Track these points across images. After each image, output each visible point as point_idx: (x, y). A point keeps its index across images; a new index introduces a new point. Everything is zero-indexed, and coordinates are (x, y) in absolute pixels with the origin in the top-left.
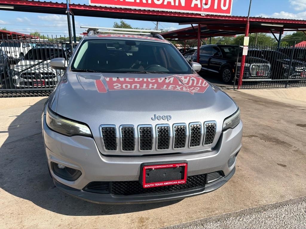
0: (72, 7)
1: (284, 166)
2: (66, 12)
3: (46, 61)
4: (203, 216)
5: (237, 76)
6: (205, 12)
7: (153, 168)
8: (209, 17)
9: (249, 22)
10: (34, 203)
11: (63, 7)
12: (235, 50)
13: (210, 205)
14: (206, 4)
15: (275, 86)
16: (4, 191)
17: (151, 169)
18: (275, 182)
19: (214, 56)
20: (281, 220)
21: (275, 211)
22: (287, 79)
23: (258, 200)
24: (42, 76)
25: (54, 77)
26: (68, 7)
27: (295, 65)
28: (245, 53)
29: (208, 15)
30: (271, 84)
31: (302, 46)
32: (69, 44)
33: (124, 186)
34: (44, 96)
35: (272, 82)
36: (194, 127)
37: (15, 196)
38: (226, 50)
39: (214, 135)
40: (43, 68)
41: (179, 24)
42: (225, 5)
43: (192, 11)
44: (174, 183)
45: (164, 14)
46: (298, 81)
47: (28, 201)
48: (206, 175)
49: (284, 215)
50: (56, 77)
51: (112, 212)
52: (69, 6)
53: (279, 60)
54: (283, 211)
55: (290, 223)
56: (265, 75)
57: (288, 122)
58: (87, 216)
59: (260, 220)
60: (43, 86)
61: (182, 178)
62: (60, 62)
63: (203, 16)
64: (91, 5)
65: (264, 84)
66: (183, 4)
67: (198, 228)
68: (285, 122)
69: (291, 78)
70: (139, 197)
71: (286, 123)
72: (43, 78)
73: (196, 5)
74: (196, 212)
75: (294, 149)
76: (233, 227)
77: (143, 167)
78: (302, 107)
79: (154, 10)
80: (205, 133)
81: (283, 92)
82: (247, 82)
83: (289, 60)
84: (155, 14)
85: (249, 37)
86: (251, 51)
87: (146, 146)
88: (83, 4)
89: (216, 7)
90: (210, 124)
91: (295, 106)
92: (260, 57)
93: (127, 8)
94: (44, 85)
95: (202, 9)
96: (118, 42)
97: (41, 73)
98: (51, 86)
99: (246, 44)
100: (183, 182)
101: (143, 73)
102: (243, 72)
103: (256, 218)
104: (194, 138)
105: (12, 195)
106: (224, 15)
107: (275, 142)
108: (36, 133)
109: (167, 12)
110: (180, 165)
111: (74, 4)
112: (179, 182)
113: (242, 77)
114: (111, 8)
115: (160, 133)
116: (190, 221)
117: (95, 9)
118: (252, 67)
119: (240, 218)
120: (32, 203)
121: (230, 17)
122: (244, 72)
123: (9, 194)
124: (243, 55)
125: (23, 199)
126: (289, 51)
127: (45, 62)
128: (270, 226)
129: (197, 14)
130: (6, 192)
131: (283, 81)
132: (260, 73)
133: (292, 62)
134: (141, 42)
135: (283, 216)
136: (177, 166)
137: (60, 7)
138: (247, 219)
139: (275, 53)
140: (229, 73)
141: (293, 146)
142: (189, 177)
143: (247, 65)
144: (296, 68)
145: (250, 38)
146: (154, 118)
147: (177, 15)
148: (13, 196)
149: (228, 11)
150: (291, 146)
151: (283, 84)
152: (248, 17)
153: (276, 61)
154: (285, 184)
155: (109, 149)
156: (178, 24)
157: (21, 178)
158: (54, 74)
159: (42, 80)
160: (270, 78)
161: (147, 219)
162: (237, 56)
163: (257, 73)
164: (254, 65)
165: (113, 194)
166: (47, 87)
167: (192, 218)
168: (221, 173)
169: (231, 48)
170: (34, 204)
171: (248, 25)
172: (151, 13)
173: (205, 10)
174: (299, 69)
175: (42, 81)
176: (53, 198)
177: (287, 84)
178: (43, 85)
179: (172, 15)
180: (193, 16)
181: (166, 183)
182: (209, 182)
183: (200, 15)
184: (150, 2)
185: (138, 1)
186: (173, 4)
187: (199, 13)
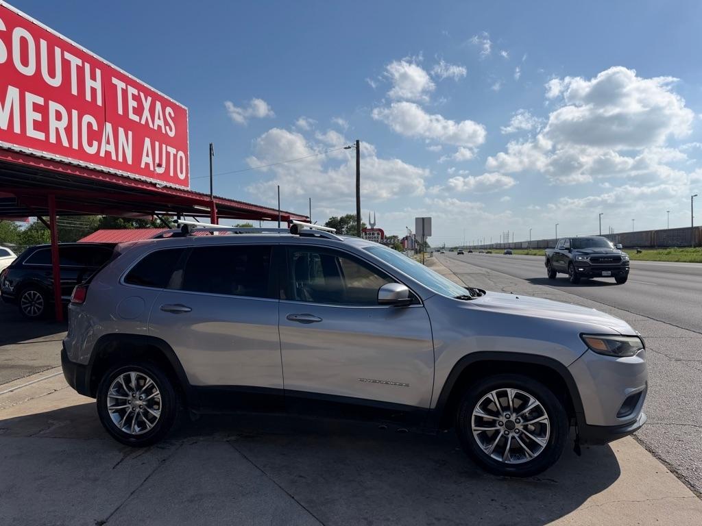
6: (160, 179)
8: (165, 191)
9: (215, 205)
14: (160, 165)
29: (166, 187)
42: (181, 171)
43: (142, 175)
45: (100, 178)
63: (158, 188)
66: (130, 161)
73: (147, 165)
89: (172, 174)
95: (156, 174)
106: (184, 189)
121: (189, 192)
129: (150, 184)
147: (121, 182)
149: (186, 181)
152: (211, 195)
171: (215, 208)
173: (159, 176)
179: (113, 180)
180: (145, 187)
183: (154, 185)
184: (75, 146)
185: (53, 139)
186: (114, 157)
187: (154, 181)
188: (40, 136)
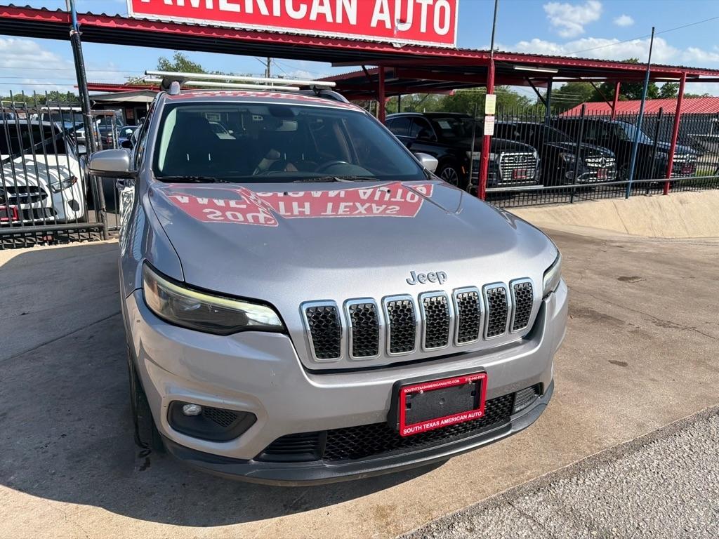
0: (84, 21)
1: (624, 364)
2: (71, 33)
3: (20, 158)
4: (506, 485)
5: (472, 182)
6: (401, 38)
7: (421, 389)
8: (410, 51)
9: (493, 63)
10: (108, 509)
11: (60, 20)
12: (463, 124)
13: (510, 460)
14: (403, 21)
15: (551, 200)
16: (16, 492)
17: (417, 393)
18: (618, 398)
19: (417, 139)
20: (654, 472)
21: (637, 457)
22: (574, 184)
23: (600, 439)
24: (9, 195)
25: (45, 197)
26: (76, 22)
27: (585, 153)
28: (489, 130)
29: (407, 46)
30: (544, 196)
31: (594, 114)
32: (79, 112)
33: (352, 438)
34: (18, 247)
35: (544, 190)
36: (494, 294)
37: (50, 501)
38: (445, 125)
39: (530, 307)
40: (14, 174)
41: (333, 66)
42: (442, 25)
43: (373, 35)
44: (462, 418)
45: (311, 43)
46: (595, 187)
47: (91, 507)
48: (513, 395)
49: (656, 462)
50: (49, 199)
51: (307, 505)
52: (78, 19)
53: (553, 144)
54: (652, 454)
55: (672, 476)
56: (530, 176)
57: (600, 274)
58: (254, 523)
59: (616, 478)
60: (13, 220)
61: (476, 407)
62: (119, 158)
63: (397, 48)
64: (134, 17)
65: (528, 196)
66: (353, 20)
67: (504, 510)
68: (596, 274)
69: (580, 183)
70: (384, 458)
71: (597, 276)
72: (13, 201)
73: (381, 23)
74: (488, 479)
75: (630, 328)
76: (570, 498)
77: (400, 391)
78: (616, 242)
79: (287, 33)
80: (515, 304)
81: (567, 212)
82: (494, 194)
83: (575, 144)
84: (291, 41)
85: (495, 96)
86: (500, 125)
87: (403, 342)
88: (114, 15)
89: (423, 29)
90: (521, 286)
91: (603, 240)
92: (513, 139)
93: (223, 25)
94: (18, 220)
95: (395, 32)
96: (248, 109)
97: (8, 188)
98: (25, 221)
99: (490, 111)
100: (479, 414)
101: (329, 181)
102: (486, 173)
103: (607, 475)
104: (496, 317)
105: (42, 499)
106: (442, 46)
107: (590, 317)
108: (41, 342)
109: (318, 36)
110: (473, 379)
111: (89, 14)
112: (470, 416)
113: (485, 183)
114: (185, 24)
115: (429, 312)
116: (483, 500)
117: (143, 26)
118: (503, 160)
119: (578, 479)
120: (105, 510)
121: (454, 50)
122: (488, 172)
123: (34, 497)
124: (485, 134)
125: (75, 505)
126: (569, 124)
127: (18, 160)
128: (638, 486)
129: (384, 44)
130: (22, 493)
131: (565, 189)
132: (519, 173)
133: (580, 148)
134: (300, 109)
135: (655, 464)
136: (468, 382)
137: (54, 19)
138: (592, 479)
139: (542, 130)
140: (454, 176)
141: (627, 323)
142: (490, 401)
143: (492, 156)
144: (589, 160)
145: (497, 98)
146: (412, 280)
147: (339, 45)
148: (46, 500)
149: (449, 37)
150: (622, 322)
151: (566, 194)
152: (491, 51)
153: (545, 146)
154: (636, 400)
155: (323, 357)
156: (330, 64)
157: (49, 455)
158: (43, 191)
159: (10, 206)
160: (541, 184)
161: (393, 508)
162: (470, 136)
163: (513, 172)
164: (506, 156)
165: (327, 459)
166: (26, 224)
167: (484, 492)
168: (538, 389)
169: (452, 119)
170: (109, 512)
171: (493, 68)
172: (280, 40)
173: (402, 35)
174: (595, 163)
175: (11, 208)
176: (154, 493)
177: (574, 194)
178: (14, 218)
179: (330, 45)
180: (376, 48)
181: (447, 421)
182: (517, 409)
183: (391, 45)
184: (277, 12)
185: (249, 9)
186: (329, 19)
187: (388, 40)
188: (236, 8)
